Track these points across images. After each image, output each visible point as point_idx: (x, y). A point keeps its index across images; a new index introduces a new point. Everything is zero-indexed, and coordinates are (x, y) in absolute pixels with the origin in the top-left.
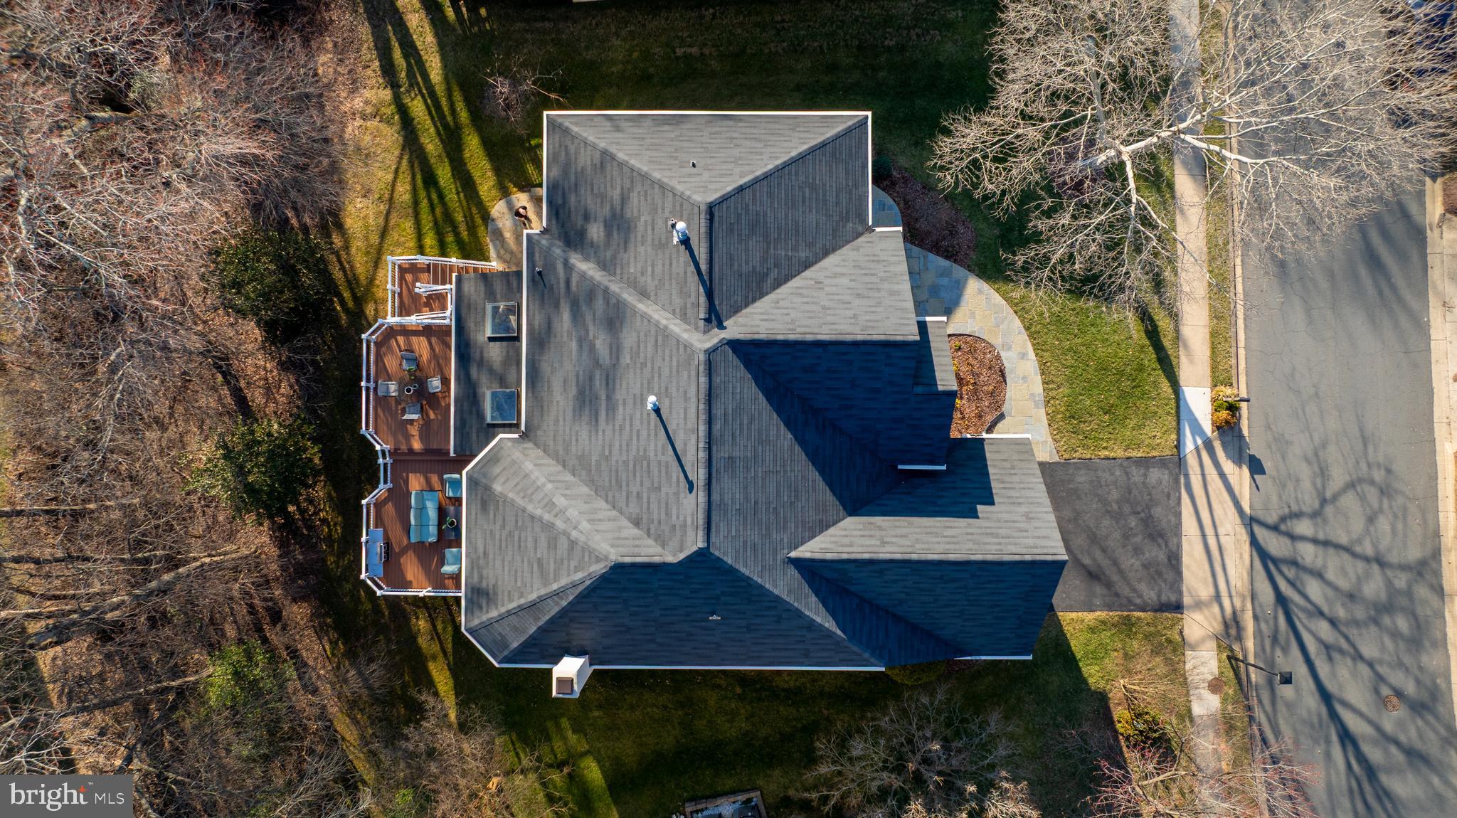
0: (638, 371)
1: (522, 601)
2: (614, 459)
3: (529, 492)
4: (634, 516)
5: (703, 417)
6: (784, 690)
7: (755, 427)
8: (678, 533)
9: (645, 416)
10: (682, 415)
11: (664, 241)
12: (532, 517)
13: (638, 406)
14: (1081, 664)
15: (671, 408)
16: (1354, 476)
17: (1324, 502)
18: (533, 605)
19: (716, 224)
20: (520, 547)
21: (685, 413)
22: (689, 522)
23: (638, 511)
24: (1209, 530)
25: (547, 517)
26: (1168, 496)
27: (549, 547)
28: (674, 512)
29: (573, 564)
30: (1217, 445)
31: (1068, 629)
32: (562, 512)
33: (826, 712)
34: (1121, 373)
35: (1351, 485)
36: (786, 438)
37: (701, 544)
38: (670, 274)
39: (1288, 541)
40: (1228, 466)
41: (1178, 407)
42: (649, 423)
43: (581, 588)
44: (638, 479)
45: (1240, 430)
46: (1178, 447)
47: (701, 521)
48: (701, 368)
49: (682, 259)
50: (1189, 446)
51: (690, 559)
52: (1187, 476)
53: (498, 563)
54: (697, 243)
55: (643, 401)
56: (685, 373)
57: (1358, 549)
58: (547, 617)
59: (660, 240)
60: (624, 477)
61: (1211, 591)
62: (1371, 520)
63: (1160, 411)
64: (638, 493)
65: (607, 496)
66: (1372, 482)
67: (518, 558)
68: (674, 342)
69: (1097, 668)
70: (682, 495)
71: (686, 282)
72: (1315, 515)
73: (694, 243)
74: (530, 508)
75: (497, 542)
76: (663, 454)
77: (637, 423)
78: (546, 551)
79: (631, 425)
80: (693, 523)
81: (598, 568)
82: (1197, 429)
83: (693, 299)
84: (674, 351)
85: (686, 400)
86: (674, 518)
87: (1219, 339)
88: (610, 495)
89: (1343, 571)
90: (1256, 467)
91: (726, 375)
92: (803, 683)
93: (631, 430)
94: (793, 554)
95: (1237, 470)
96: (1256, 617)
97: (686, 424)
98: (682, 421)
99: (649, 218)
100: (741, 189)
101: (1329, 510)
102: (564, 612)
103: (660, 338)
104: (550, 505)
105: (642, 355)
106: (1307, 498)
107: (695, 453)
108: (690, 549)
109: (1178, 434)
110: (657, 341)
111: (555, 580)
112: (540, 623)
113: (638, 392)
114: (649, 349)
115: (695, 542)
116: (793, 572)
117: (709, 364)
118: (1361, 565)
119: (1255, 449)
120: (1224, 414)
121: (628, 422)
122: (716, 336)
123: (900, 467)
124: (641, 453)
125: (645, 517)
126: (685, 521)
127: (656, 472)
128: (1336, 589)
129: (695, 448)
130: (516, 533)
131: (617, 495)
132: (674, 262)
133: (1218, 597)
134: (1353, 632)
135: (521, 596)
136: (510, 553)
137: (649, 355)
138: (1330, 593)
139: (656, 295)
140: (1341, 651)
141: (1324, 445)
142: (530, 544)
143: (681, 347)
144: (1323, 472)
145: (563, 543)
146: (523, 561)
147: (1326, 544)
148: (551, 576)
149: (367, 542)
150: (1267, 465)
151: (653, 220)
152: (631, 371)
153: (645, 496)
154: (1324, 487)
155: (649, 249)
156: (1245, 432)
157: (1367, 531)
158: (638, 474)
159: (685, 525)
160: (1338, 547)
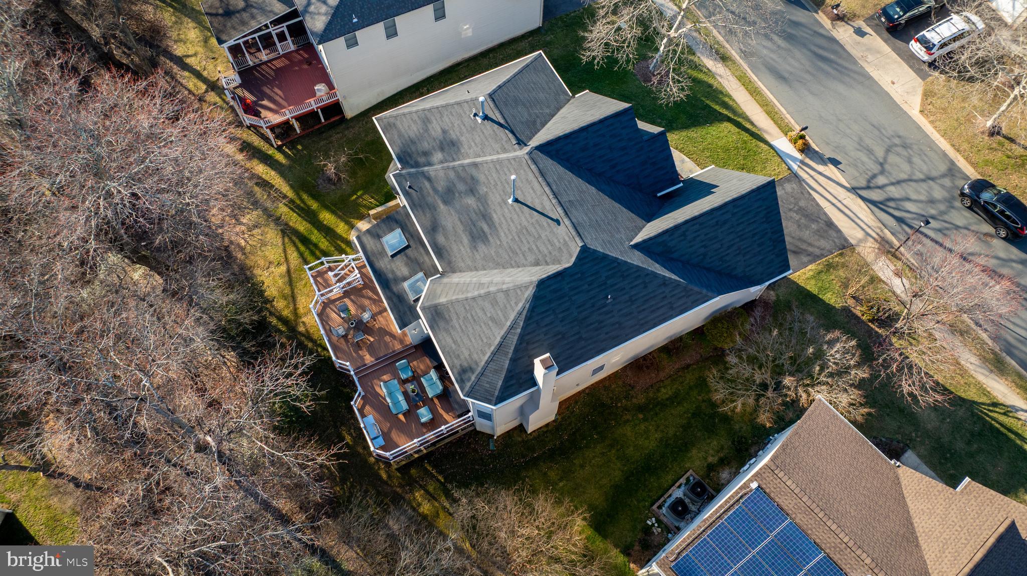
0: (494, 190)
1: (492, 348)
2: (505, 243)
3: (464, 289)
4: (533, 261)
5: (544, 184)
6: (667, 399)
7: (573, 185)
8: (564, 250)
9: (510, 208)
10: (532, 192)
11: (473, 126)
12: (474, 298)
13: (504, 206)
14: (820, 296)
15: (523, 193)
16: (886, 146)
17: (881, 164)
18: (500, 345)
19: (497, 103)
20: (474, 320)
21: (533, 189)
22: (567, 239)
23: (534, 257)
24: (834, 201)
25: (482, 292)
26: (802, 193)
27: (493, 306)
28: (556, 241)
29: (512, 303)
30: (808, 161)
31: (801, 282)
32: (491, 283)
33: (700, 398)
34: (737, 148)
35: (888, 151)
36: (593, 190)
37: (581, 244)
38: (486, 137)
39: (879, 191)
40: (820, 168)
41: (776, 151)
42: (515, 210)
43: (525, 313)
44: (525, 242)
45: (814, 150)
46: (789, 169)
47: (574, 233)
48: (529, 162)
49: (488, 127)
50: (795, 167)
51: (579, 258)
52: (804, 180)
53: (466, 341)
54: (492, 113)
55: (506, 203)
56: (522, 171)
57: (914, 178)
58: (512, 348)
59: (471, 127)
60: (516, 247)
61: (862, 232)
62: (910, 161)
63: (769, 157)
64: (529, 249)
65: (511, 264)
66: (896, 145)
67: (478, 327)
68: (507, 162)
69: (830, 293)
70: (555, 230)
71: (496, 135)
72: (882, 172)
73: (491, 115)
74: (470, 295)
75: (459, 330)
76: (532, 218)
77: (508, 215)
78: (492, 310)
79: (505, 218)
80: (569, 237)
81: (529, 292)
82: (794, 159)
83: (505, 139)
84: (509, 166)
85: (529, 182)
86: (557, 244)
87: (772, 114)
88: (513, 262)
89: (919, 193)
90: (835, 163)
91: (544, 163)
92: (676, 388)
93: (506, 221)
94: (632, 243)
95: (826, 167)
96: (893, 234)
97: (536, 194)
98: (533, 195)
99: (459, 122)
100: (500, 87)
101: (887, 167)
102: (521, 337)
103: (498, 167)
104: (481, 285)
105: (492, 182)
106: (873, 166)
107: (550, 203)
108: (576, 251)
109: (785, 163)
110: (496, 169)
111: (507, 320)
112: (510, 356)
113: (500, 200)
114: (494, 175)
115: (575, 248)
116: (637, 253)
117: (533, 160)
118: (924, 185)
119: (828, 154)
120: (800, 142)
121: (502, 219)
122: (527, 149)
123: (659, 195)
124: (519, 227)
125: (540, 257)
126: (564, 240)
127: (533, 230)
128: (921, 202)
129: (548, 201)
130: (469, 316)
131: (517, 259)
132: (485, 131)
133: (868, 234)
134: (946, 218)
135: (490, 345)
136: (470, 329)
137: (496, 179)
138: (920, 205)
139: (483, 152)
140: (947, 229)
141: (861, 139)
142: (480, 314)
143: (513, 162)
144: (870, 152)
145: (501, 297)
146: (481, 327)
147: (899, 182)
148: (503, 320)
149: (365, 427)
150: (839, 158)
151: (462, 121)
152: (490, 193)
153: (534, 247)
154: (876, 158)
155: (467, 135)
156: (817, 149)
157: (912, 167)
158: (523, 239)
159: (566, 243)
160: (904, 181)
